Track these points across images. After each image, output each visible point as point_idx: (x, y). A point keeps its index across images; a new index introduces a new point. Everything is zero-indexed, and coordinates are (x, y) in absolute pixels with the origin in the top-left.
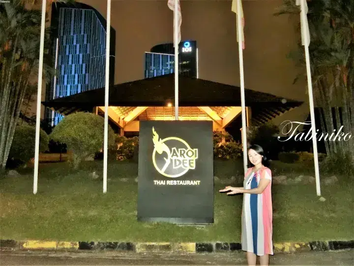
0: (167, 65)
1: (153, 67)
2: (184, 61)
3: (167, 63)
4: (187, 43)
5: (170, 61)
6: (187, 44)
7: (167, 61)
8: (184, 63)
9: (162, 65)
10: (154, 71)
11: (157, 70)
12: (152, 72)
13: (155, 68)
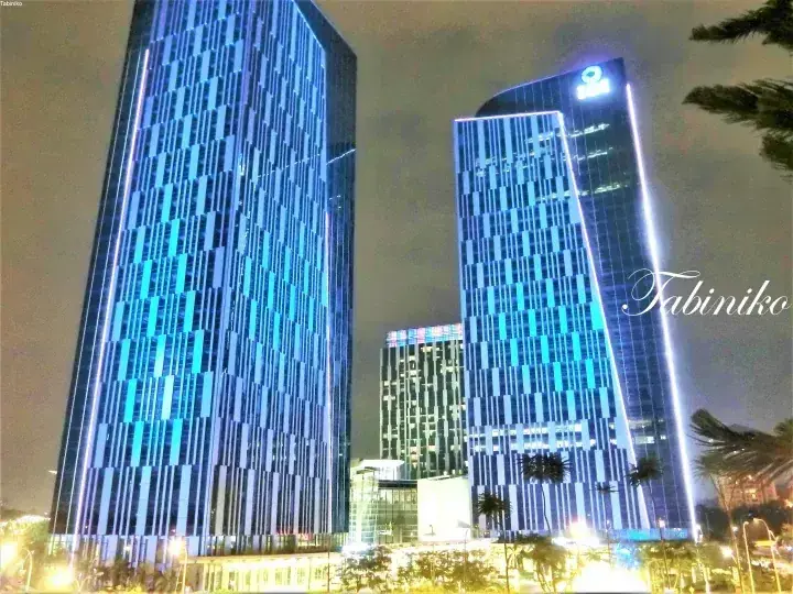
0: (531, 146)
1: (483, 161)
2: (589, 125)
3: (531, 140)
4: (589, 69)
5: (541, 131)
6: (591, 75)
7: (530, 135)
8: (591, 130)
9: (514, 150)
10: (487, 170)
11: (498, 168)
12: (481, 174)
13: (490, 161)
